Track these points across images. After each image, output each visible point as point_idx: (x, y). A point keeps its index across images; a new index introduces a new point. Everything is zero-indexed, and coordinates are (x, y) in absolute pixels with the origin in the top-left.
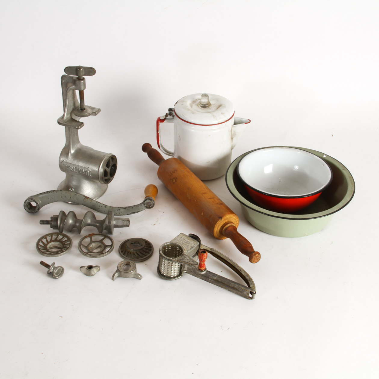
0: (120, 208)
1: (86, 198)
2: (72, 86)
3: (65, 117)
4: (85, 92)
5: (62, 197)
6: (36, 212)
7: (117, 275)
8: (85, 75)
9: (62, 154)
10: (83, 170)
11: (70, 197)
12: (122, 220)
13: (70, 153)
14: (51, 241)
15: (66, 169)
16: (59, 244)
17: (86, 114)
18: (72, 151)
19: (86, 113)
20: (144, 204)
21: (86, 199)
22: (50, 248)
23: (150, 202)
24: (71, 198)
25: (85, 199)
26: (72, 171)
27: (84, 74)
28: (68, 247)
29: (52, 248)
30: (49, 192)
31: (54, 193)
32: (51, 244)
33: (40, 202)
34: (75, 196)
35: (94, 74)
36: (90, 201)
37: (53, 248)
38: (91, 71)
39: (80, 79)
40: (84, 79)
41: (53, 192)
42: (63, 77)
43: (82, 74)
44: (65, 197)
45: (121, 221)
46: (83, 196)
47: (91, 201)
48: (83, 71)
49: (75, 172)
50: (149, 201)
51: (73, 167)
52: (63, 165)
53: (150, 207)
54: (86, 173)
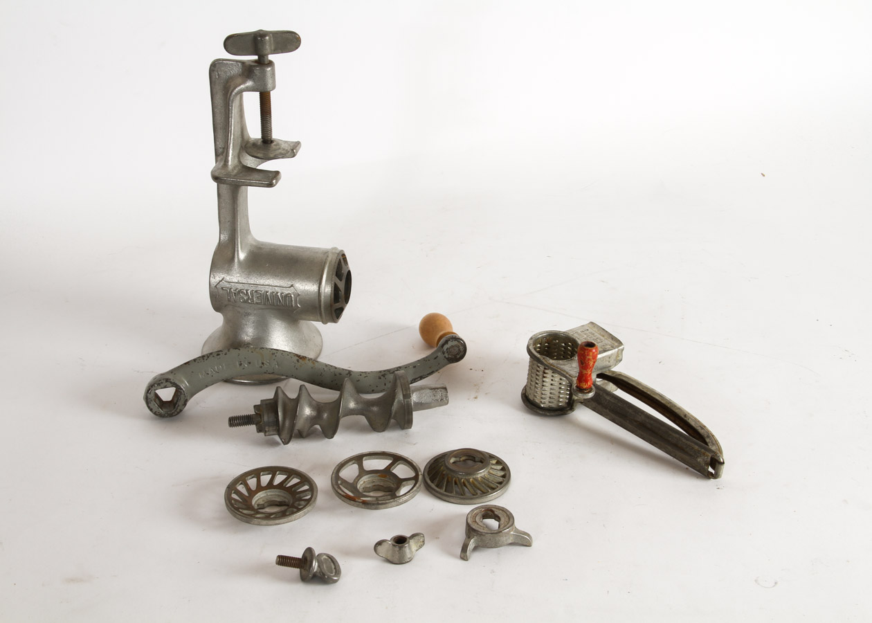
0: (384, 371)
1: (301, 358)
2: (244, 82)
3: (230, 163)
4: (274, 96)
5: (241, 365)
6: (178, 413)
7: (472, 544)
8: (275, 51)
9: (215, 266)
10: (279, 294)
11: (260, 362)
12: (431, 389)
13: (236, 260)
14: (260, 488)
15: (229, 300)
16: (279, 496)
17: (280, 151)
18: (242, 255)
19: (279, 149)
20: (444, 353)
21: (300, 360)
22: (258, 505)
23: (456, 346)
24: (263, 363)
25: (298, 361)
26: (246, 302)
27: (273, 48)
28: (310, 496)
29: (263, 504)
30: (206, 358)
31: (218, 357)
32: (259, 498)
33: (185, 385)
34: (274, 356)
35: (297, 48)
36: (310, 364)
37: (266, 505)
38: (288, 41)
39: (263, 63)
40: (271, 63)
41: (218, 355)
42: (215, 67)
43: (268, 47)
44: (250, 363)
45: (428, 391)
46: (290, 355)
47: (314, 363)
48: (272, 42)
49: (257, 303)
50: (455, 343)
51: (249, 292)
52: (221, 292)
53: (458, 357)
54: (285, 301)
